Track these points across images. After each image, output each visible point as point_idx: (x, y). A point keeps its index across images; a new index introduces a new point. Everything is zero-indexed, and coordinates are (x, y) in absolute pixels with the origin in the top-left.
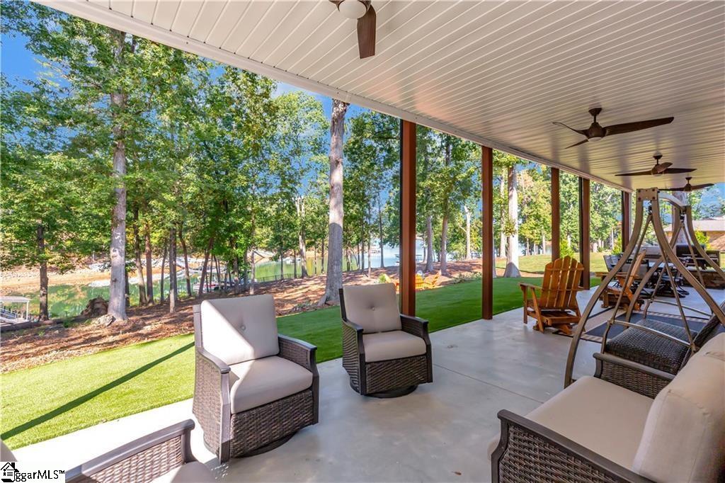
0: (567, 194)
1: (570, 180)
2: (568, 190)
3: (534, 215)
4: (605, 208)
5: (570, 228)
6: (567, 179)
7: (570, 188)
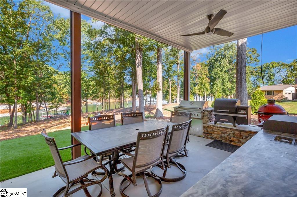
0: (216, 73)
1: (217, 67)
2: (216, 71)
3: (200, 83)
4: (233, 80)
5: (217, 89)
6: (216, 66)
7: (217, 70)
